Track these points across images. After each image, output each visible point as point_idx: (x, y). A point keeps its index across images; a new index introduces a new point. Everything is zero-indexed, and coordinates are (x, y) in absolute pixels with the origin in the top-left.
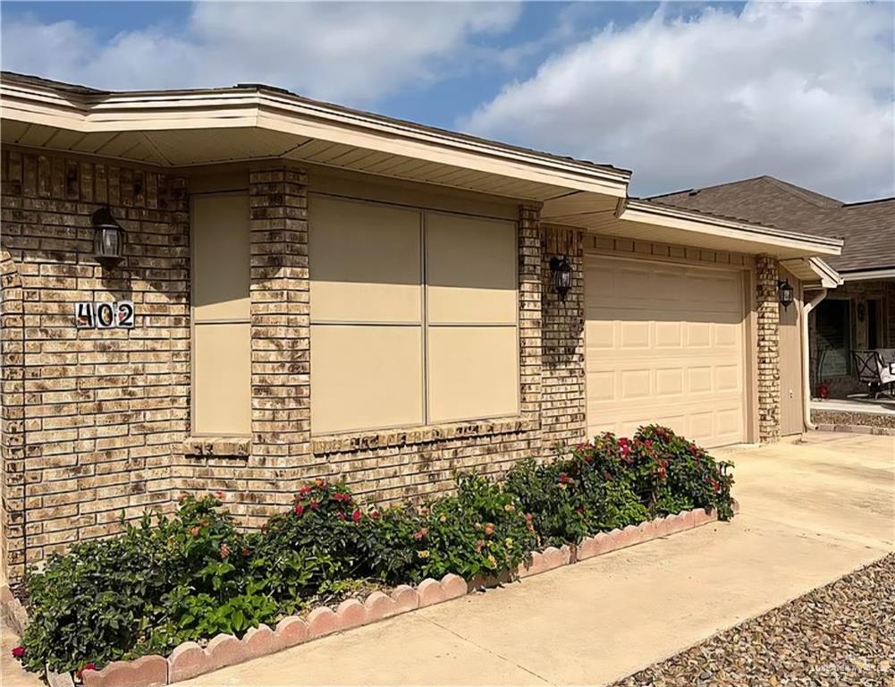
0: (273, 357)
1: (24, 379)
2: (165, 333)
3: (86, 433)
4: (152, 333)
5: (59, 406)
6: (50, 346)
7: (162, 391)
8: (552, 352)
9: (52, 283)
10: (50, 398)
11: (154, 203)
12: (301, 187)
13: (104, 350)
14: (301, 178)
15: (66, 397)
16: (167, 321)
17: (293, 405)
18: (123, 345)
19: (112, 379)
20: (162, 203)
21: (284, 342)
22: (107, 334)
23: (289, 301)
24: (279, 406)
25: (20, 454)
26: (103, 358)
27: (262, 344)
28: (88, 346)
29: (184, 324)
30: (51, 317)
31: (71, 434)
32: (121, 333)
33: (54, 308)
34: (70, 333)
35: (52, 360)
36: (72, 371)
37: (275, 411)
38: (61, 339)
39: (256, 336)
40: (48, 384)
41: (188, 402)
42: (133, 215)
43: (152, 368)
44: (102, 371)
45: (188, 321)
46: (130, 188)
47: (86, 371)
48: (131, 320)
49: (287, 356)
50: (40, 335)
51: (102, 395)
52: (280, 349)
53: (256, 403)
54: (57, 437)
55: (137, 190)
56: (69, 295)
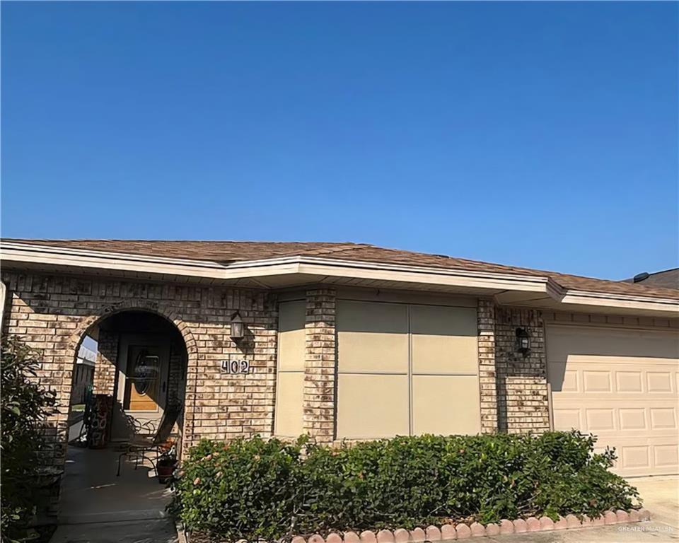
0: (314, 391)
1: (195, 399)
2: (263, 377)
3: (221, 429)
4: (257, 377)
5: (210, 414)
6: (208, 383)
7: (261, 409)
8: (519, 393)
9: (211, 350)
10: (206, 410)
11: (261, 307)
12: (332, 297)
13: (233, 385)
14: (332, 292)
15: (214, 410)
16: (264, 370)
17: (323, 420)
18: (242, 383)
19: (236, 401)
20: (266, 307)
21: (319, 383)
22: (235, 377)
23: (323, 360)
24: (316, 420)
25: (190, 438)
26: (232, 389)
27: (309, 384)
28: (225, 383)
29: (273, 372)
30: (209, 367)
31: (215, 430)
32: (241, 377)
33: (211, 363)
34: (218, 376)
35: (209, 390)
36: (217, 396)
37: (314, 423)
38: (212, 379)
39: (306, 379)
40: (206, 402)
41: (273, 416)
42: (251, 314)
43: (256, 396)
44: (231, 396)
45: (275, 370)
46: (250, 301)
47: (224, 397)
48: (246, 370)
49: (320, 392)
50: (204, 377)
51: (230, 409)
52: (317, 387)
53: (305, 417)
54: (208, 430)
55: (254, 301)
56: (219, 357)
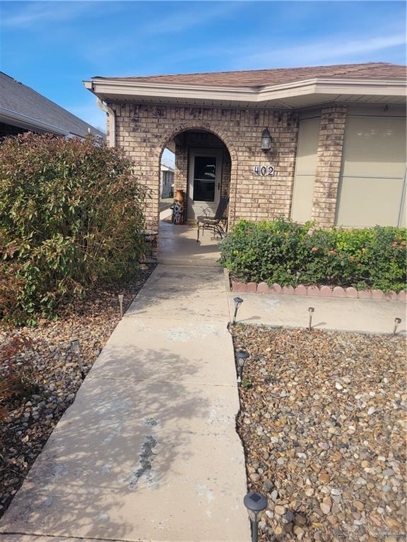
0: (321, 190)
1: (236, 193)
2: (284, 178)
3: (254, 214)
4: (280, 179)
5: (246, 204)
6: (245, 182)
7: (281, 202)
9: (247, 159)
10: (243, 200)
11: (285, 125)
12: (343, 114)
13: (262, 184)
14: (344, 109)
15: (249, 201)
16: (286, 174)
17: (327, 211)
18: (269, 183)
19: (264, 195)
20: (289, 124)
21: (326, 184)
22: (264, 178)
23: (331, 166)
24: (321, 211)
25: (233, 219)
26: (261, 187)
27: (318, 184)
28: (257, 182)
29: (291, 175)
30: (246, 171)
31: (249, 214)
32: (268, 178)
33: (247, 168)
34: (251, 177)
35: (245, 187)
36: (251, 192)
37: (319, 213)
38: (248, 179)
39: (316, 181)
40: (243, 195)
41: (290, 207)
42: (277, 130)
43: (278, 192)
44: (261, 192)
45: (294, 174)
46: (277, 119)
47: (256, 192)
48: (272, 173)
49: (326, 191)
50: (242, 178)
51: (260, 201)
52: (324, 187)
53: (313, 209)
54: (244, 214)
55: (280, 120)
56: (252, 163)
